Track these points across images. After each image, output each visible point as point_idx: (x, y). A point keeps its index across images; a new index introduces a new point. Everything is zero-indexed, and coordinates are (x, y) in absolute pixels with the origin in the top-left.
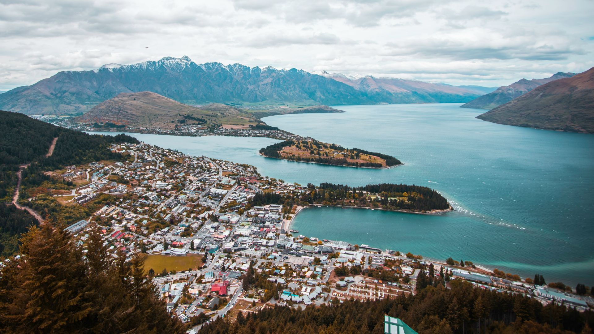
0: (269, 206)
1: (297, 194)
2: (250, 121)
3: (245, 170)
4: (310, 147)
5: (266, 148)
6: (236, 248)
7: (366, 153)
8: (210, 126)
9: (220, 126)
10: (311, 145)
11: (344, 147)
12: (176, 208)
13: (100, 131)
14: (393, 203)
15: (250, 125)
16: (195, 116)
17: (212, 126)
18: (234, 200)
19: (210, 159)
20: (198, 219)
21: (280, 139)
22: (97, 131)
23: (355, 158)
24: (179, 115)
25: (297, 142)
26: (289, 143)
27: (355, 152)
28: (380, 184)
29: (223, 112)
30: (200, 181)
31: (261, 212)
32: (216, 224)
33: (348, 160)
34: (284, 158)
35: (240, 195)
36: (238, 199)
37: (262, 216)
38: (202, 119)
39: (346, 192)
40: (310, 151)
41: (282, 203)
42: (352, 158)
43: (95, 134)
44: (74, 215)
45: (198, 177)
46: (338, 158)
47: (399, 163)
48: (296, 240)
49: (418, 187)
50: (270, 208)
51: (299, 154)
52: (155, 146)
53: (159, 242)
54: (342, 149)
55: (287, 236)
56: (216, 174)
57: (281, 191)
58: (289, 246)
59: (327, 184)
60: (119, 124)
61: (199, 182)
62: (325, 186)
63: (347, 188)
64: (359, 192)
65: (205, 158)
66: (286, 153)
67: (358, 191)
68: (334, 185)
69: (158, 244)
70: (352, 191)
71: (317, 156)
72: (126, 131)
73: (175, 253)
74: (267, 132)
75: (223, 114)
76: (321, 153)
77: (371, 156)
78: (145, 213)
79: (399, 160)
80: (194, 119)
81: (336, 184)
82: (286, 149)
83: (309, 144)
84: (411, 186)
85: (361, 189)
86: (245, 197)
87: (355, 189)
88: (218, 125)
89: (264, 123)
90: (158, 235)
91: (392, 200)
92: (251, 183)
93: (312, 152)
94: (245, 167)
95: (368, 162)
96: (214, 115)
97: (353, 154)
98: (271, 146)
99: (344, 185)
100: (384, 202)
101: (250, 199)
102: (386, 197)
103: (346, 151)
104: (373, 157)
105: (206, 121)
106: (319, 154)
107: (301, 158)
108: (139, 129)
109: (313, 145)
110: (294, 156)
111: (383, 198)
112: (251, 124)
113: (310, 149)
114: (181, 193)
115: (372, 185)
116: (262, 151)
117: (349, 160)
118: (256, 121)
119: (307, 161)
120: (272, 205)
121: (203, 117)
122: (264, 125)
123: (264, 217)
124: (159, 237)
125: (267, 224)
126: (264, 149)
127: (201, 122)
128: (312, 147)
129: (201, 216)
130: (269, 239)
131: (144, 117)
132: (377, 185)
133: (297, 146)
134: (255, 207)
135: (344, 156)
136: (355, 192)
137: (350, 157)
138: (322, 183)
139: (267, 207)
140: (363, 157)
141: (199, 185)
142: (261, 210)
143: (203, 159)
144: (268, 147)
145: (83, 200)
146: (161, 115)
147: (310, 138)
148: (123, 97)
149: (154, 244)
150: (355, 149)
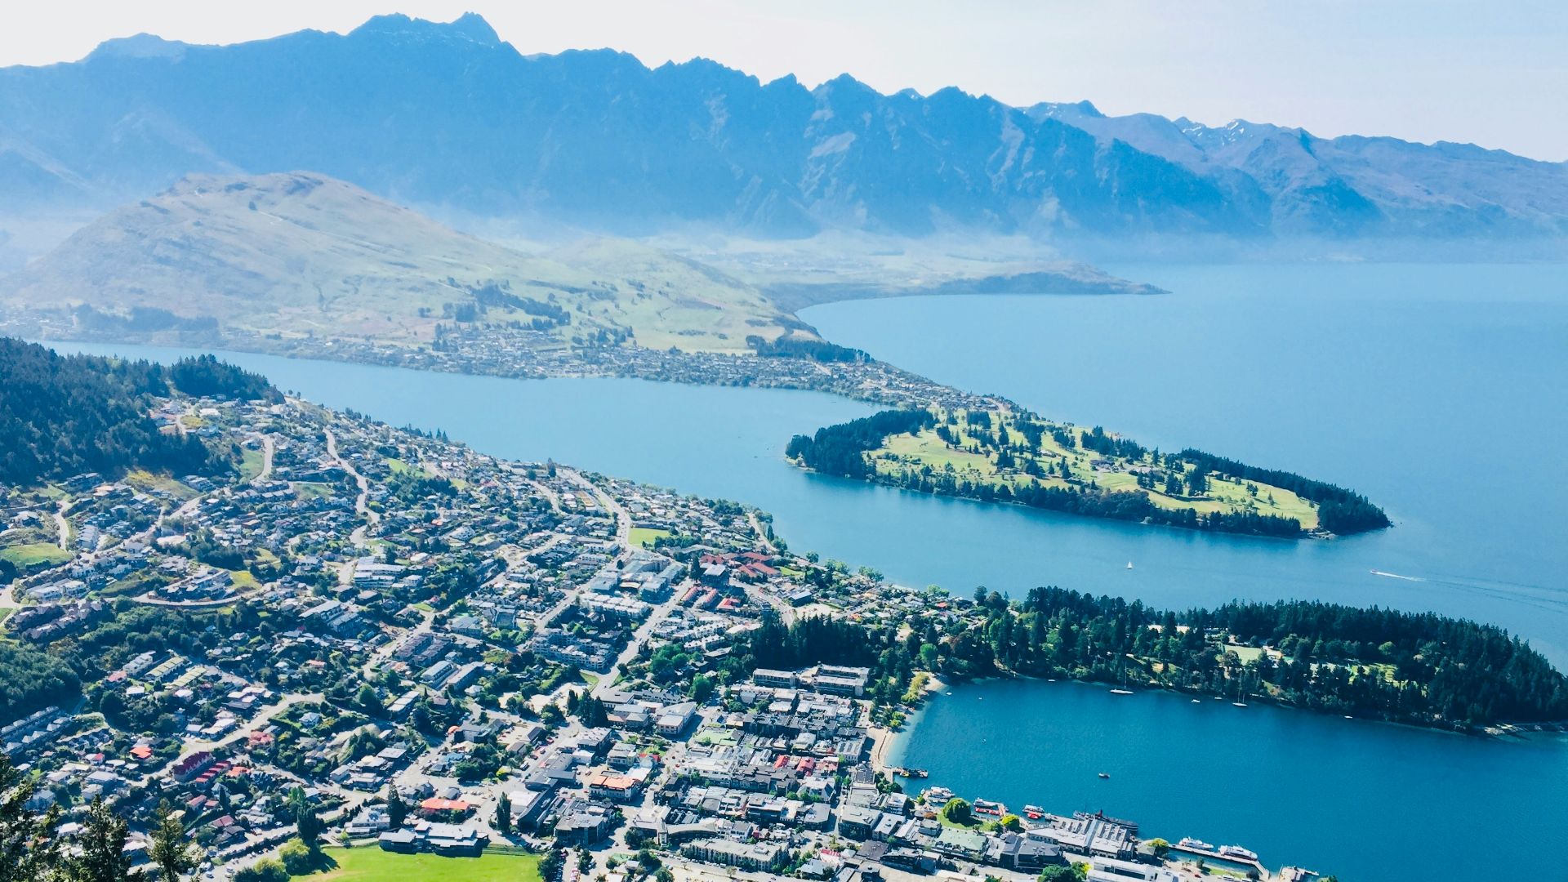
0: (815, 670)
1: (933, 629)
2: (752, 323)
3: (726, 523)
4: (996, 438)
5: (812, 435)
6: (673, 829)
7: (1235, 471)
8: (585, 337)
9: (623, 339)
10: (1002, 429)
11: (1140, 444)
12: (440, 665)
13: (107, 340)
14: (1333, 683)
15: (750, 339)
16: (519, 291)
17: (592, 336)
18: (676, 640)
19: (583, 475)
20: (528, 714)
21: (876, 398)
22: (97, 340)
23: (1186, 492)
24: (452, 282)
25: (943, 417)
26: (911, 421)
27: (1190, 467)
28: (1280, 603)
29: (639, 278)
30: (539, 561)
31: (781, 693)
32: (599, 734)
33: (1153, 497)
34: (888, 481)
35: (698, 624)
36: (690, 639)
37: (787, 707)
38: (547, 306)
39: (1134, 629)
40: (995, 457)
41: (867, 660)
42: (1173, 489)
43: (85, 353)
44: (13, 684)
45: (532, 545)
46: (1114, 491)
47: (1375, 521)
48: (917, 807)
49: (1448, 623)
50: (821, 679)
51: (949, 467)
52: (349, 412)
53: (369, 797)
54: (1133, 452)
55: (881, 790)
56: (604, 534)
57: (868, 615)
58: (887, 831)
59: (1057, 592)
60: (191, 314)
61: (533, 565)
62: (1046, 601)
63: (1138, 615)
64: (1190, 633)
65: (558, 471)
66: (895, 458)
67: (1182, 629)
68: (1088, 596)
69: (366, 804)
70: (1159, 628)
71: (1025, 480)
72: (222, 345)
73: (433, 841)
74: (824, 370)
75: (641, 286)
76: (1044, 463)
77: (1255, 484)
78: (310, 682)
79: (1379, 507)
80: (515, 303)
81: (1097, 595)
82: (899, 444)
83: (995, 428)
84: (1419, 619)
85: (1200, 619)
86: (720, 632)
87: (1170, 621)
88: (615, 333)
89: (813, 331)
90: (366, 769)
91: (1326, 670)
92: (745, 579)
93: (1005, 462)
94: (726, 512)
95: (1241, 509)
96: (599, 288)
97: (1179, 477)
98: (837, 430)
99: (1129, 601)
100: (1292, 677)
101: (740, 639)
102: (1306, 656)
103: (1148, 458)
104: (1264, 490)
105: (568, 315)
106: (1033, 469)
107: (959, 483)
108: (278, 337)
109: (1010, 431)
110: (927, 471)
111: (1290, 661)
112: (757, 332)
113: (996, 447)
114: (463, 609)
115: (1248, 604)
116: (798, 447)
117: (1161, 500)
118: (779, 321)
119: (987, 497)
120: (826, 667)
121: (551, 297)
122: (811, 337)
123: (792, 712)
124: (368, 778)
125: (803, 740)
126: (806, 438)
127: (544, 319)
128: (1004, 439)
129: (538, 703)
130: (807, 800)
131: (296, 286)
132: (1269, 608)
133: (944, 434)
134: (758, 672)
135: (1140, 482)
136: (1171, 630)
137: (1162, 488)
138: (1035, 587)
139: (808, 675)
140: (1219, 487)
141: (535, 576)
142: (785, 685)
143: (553, 473)
144: (822, 434)
145: (47, 627)
146: (373, 280)
147: (1002, 400)
148: (202, 191)
149: (350, 807)
150: (1190, 455)
